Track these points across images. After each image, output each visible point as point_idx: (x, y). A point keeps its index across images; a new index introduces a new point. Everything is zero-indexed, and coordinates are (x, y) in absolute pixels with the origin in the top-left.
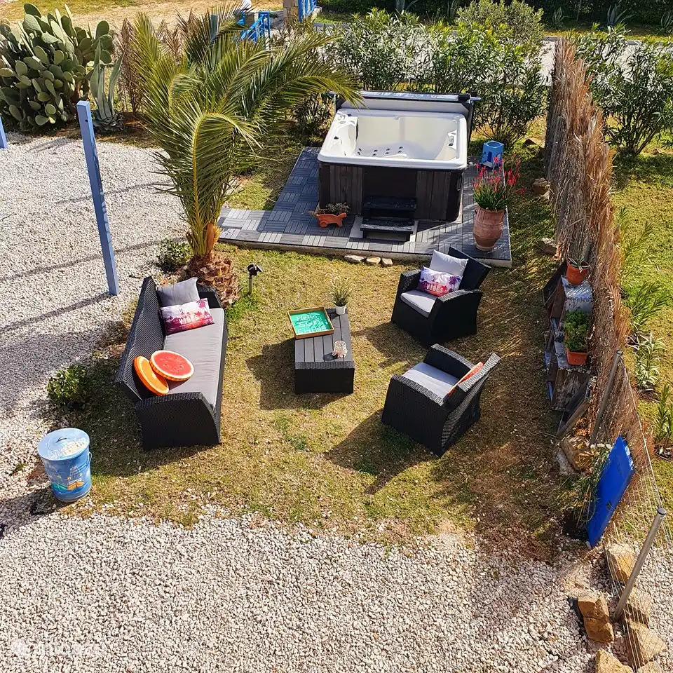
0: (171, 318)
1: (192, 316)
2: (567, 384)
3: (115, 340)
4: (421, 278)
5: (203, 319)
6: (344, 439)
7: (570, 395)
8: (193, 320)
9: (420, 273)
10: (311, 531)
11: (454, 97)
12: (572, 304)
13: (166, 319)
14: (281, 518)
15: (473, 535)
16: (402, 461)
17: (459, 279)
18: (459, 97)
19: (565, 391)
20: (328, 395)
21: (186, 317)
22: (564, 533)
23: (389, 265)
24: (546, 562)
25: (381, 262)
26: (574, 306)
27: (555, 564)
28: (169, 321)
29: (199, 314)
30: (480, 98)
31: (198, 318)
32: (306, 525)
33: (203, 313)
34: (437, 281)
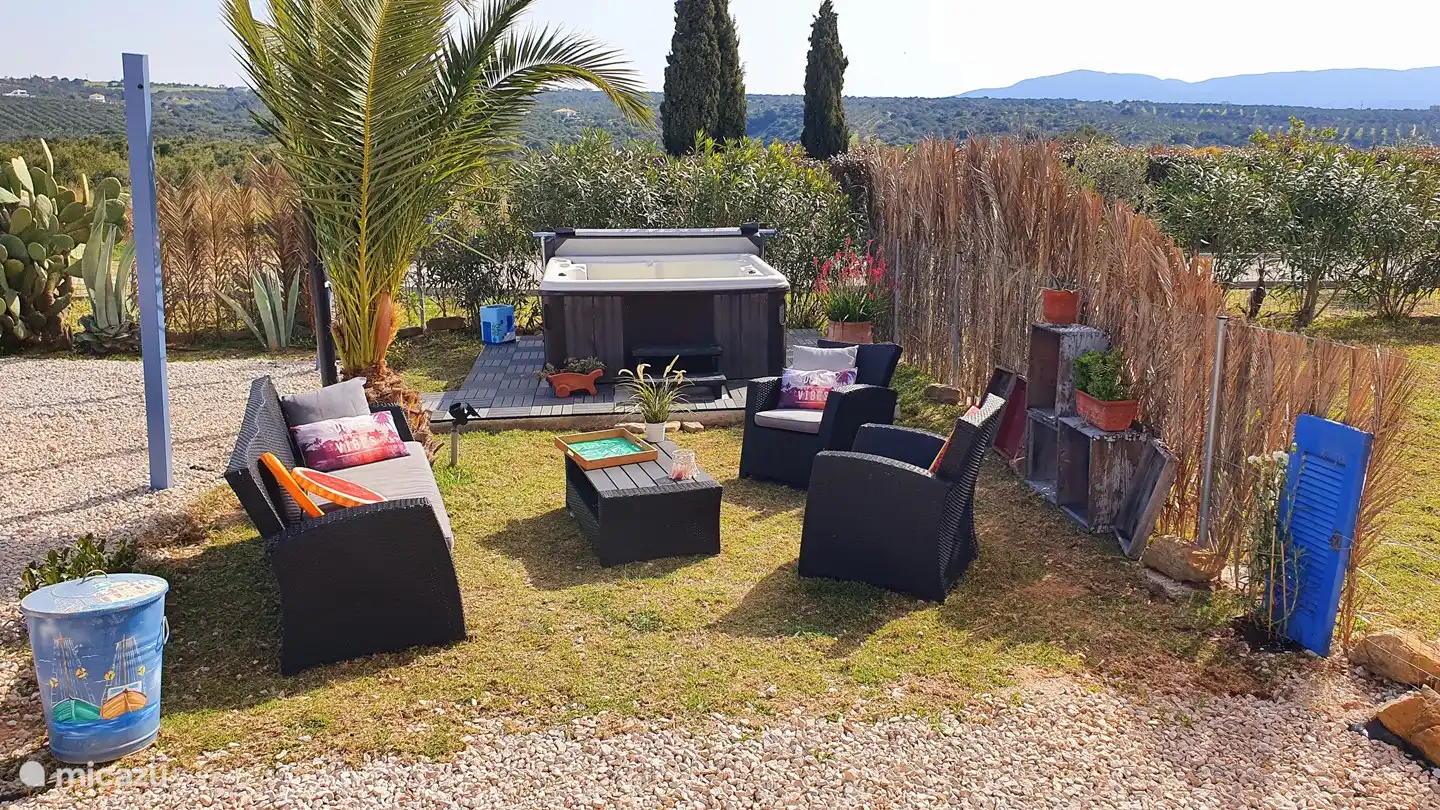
0: (317, 441)
1: (363, 439)
2: (1109, 471)
3: (177, 540)
4: (785, 384)
5: (388, 444)
6: (735, 606)
7: (1119, 493)
8: (366, 445)
9: (780, 380)
10: (746, 722)
11: (736, 230)
12: (1073, 345)
13: (305, 446)
14: (666, 711)
15: (1087, 676)
16: (873, 613)
17: (853, 373)
18: (741, 229)
19: (1110, 485)
20: (670, 561)
21: (349, 439)
22: (1254, 649)
23: (697, 430)
24: (1256, 695)
25: (682, 428)
26: (1077, 348)
27: (1275, 692)
28: (313, 448)
29: (376, 434)
30: (772, 231)
31: (374, 442)
32: (730, 713)
33: (386, 433)
34: (814, 383)
